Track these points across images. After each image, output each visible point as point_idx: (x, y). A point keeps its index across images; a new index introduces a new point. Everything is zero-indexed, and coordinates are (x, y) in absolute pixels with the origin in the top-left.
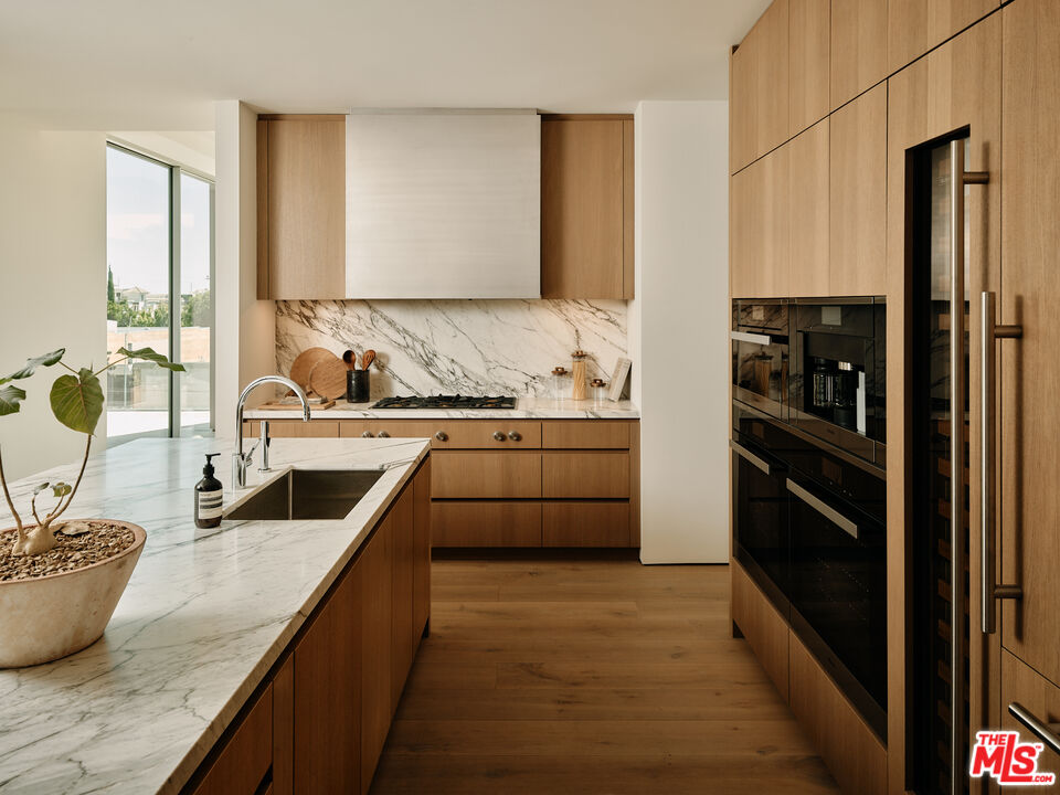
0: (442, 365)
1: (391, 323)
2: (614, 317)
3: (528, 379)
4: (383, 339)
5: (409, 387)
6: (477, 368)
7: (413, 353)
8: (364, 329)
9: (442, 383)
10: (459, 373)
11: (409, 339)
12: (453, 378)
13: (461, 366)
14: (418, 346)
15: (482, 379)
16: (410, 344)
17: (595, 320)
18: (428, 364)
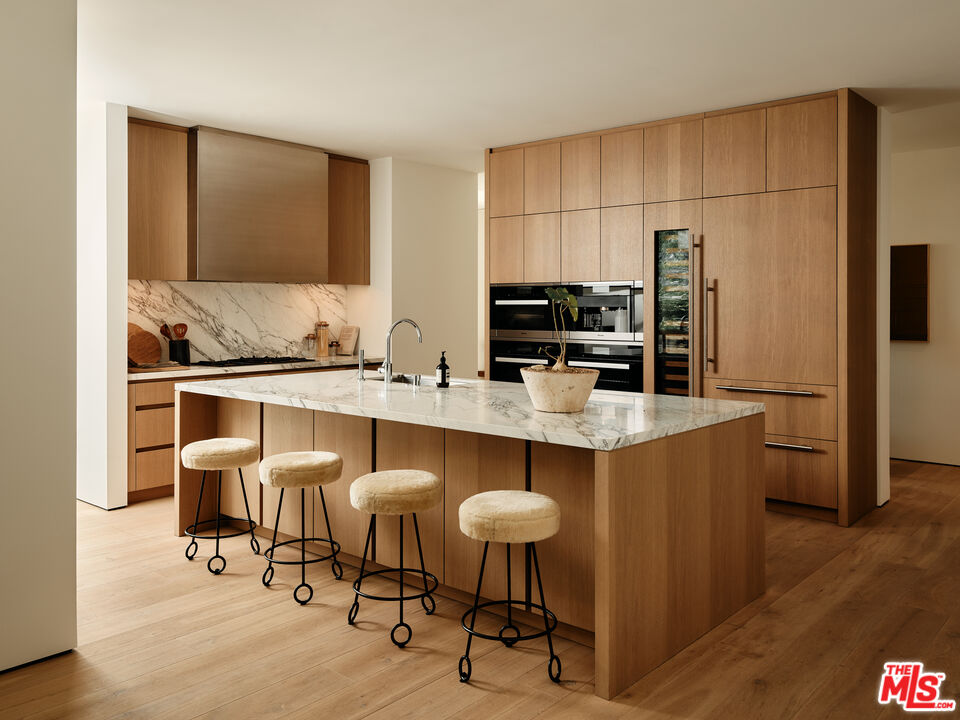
0: (228, 335)
1: (189, 302)
2: (340, 298)
3: (287, 344)
4: (183, 315)
5: (203, 354)
6: (253, 336)
7: (206, 326)
8: (167, 306)
9: (228, 349)
10: (241, 341)
11: (203, 315)
12: (236, 345)
13: (242, 336)
14: (210, 320)
15: (257, 345)
16: (204, 318)
17: (328, 300)
18: (217, 335)
